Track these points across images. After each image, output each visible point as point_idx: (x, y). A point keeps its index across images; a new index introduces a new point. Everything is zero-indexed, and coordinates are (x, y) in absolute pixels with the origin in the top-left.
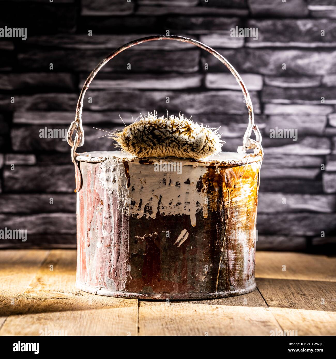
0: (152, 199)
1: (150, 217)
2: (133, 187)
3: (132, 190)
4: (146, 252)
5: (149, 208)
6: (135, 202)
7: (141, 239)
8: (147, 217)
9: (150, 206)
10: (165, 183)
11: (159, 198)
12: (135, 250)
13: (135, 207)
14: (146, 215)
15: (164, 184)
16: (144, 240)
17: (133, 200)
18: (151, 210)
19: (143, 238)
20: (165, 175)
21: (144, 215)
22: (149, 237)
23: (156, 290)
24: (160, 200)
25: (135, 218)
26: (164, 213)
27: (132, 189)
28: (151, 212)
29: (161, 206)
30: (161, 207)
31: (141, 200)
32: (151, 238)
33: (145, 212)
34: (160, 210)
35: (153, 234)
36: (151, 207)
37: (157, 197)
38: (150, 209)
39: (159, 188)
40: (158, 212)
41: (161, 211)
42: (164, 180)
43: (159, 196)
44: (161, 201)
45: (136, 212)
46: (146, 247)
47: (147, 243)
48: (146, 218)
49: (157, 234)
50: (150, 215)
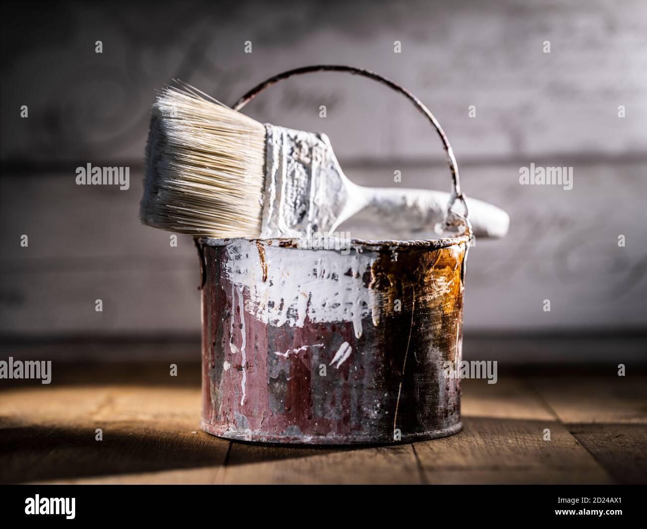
0: (297, 298)
1: (295, 325)
2: (271, 281)
3: (270, 286)
4: (290, 375)
5: (293, 312)
6: (273, 303)
7: (282, 357)
8: (291, 325)
9: (295, 308)
10: (316, 274)
11: (308, 297)
12: (274, 372)
13: (275, 311)
14: (289, 322)
15: (315, 276)
16: (288, 358)
17: (271, 301)
18: (297, 314)
19: (286, 355)
20: (316, 264)
21: (287, 321)
22: (294, 354)
23: (305, 431)
24: (310, 299)
25: (274, 327)
26: (315, 319)
27: (270, 284)
28: (296, 317)
29: (310, 308)
30: (310, 310)
31: (282, 300)
32: (298, 355)
33: (288, 317)
34: (309, 314)
35: (299, 349)
36: (296, 310)
37: (304, 295)
38: (295, 312)
39: (308, 282)
40: (307, 318)
41: (311, 316)
42: (315, 270)
43: (308, 295)
44: (311, 301)
45: (275, 318)
46: (291, 369)
47: (292, 363)
48: (289, 326)
49: (306, 349)
50: (296, 321)
